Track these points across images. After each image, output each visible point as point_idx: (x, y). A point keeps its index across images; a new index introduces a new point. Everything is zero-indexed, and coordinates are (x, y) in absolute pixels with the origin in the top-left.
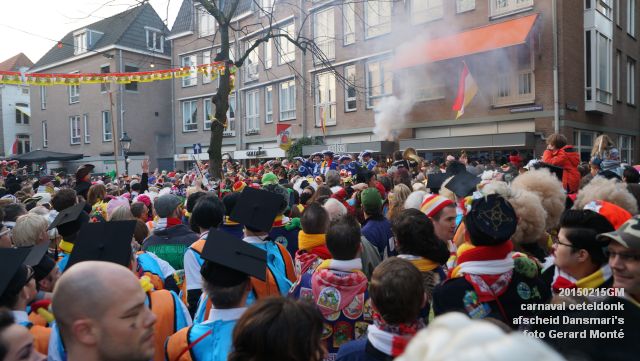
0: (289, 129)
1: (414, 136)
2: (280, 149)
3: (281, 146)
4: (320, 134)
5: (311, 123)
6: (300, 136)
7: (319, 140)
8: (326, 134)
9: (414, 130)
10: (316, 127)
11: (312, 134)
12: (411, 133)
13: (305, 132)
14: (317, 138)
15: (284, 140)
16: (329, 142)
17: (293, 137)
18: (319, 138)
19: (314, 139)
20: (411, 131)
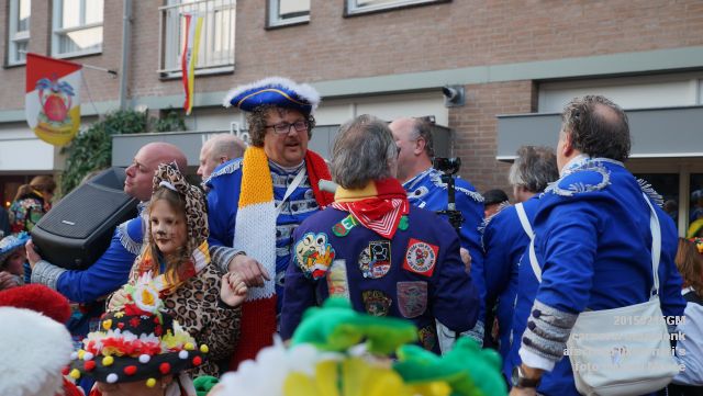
0: (72, 79)
1: (534, 108)
2: (41, 143)
3: (43, 132)
4: (177, 101)
5: (148, 67)
6: (108, 106)
7: (173, 118)
8: (197, 100)
9: (539, 85)
10: (164, 78)
11: (151, 100)
12: (527, 96)
13: (128, 93)
14: (165, 113)
15: (52, 109)
16: (203, 124)
17: (87, 110)
18: (174, 113)
19: (157, 116)
20: (530, 88)
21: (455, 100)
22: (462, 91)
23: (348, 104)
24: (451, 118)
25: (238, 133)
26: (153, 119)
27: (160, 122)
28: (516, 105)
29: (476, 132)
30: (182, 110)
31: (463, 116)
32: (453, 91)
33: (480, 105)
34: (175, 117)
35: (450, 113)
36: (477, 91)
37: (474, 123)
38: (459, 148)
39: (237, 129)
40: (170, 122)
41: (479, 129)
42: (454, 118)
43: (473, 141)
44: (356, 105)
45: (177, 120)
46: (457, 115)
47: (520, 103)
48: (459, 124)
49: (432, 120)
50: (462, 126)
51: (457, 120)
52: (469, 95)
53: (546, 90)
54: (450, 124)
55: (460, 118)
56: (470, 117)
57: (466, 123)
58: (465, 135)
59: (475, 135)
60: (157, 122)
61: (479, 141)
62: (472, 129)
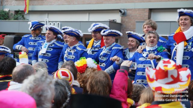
8: (30, 8)
9: (151, 10)
11: (11, 7)
13: (1, 3)
18: (20, 12)
19: (13, 13)
20: (148, 11)
21: (124, 14)
22: (126, 11)
23: (86, 13)
24: (122, 20)
25: (48, 22)
26: (12, 14)
27: (14, 15)
28: (143, 17)
29: (130, 25)
30: (23, 12)
31: (126, 19)
32: (123, 11)
33: (132, 16)
34: (20, 14)
35: (121, 18)
36: (131, 11)
37: (129, 22)
38: (124, 30)
39: (48, 21)
40: (19, 15)
41: (131, 24)
42: (123, 20)
43: (129, 28)
44: (89, 13)
45: (21, 15)
46: (124, 19)
47: (145, 16)
48: (124, 22)
49: (115, 21)
50: (125, 23)
51: (124, 21)
52: (128, 12)
53: (154, 12)
54: (121, 22)
55: (125, 20)
56: (128, 20)
57: (127, 22)
58: (126, 26)
59: (129, 26)
60: (13, 15)
61: (131, 28)
62: (129, 24)
